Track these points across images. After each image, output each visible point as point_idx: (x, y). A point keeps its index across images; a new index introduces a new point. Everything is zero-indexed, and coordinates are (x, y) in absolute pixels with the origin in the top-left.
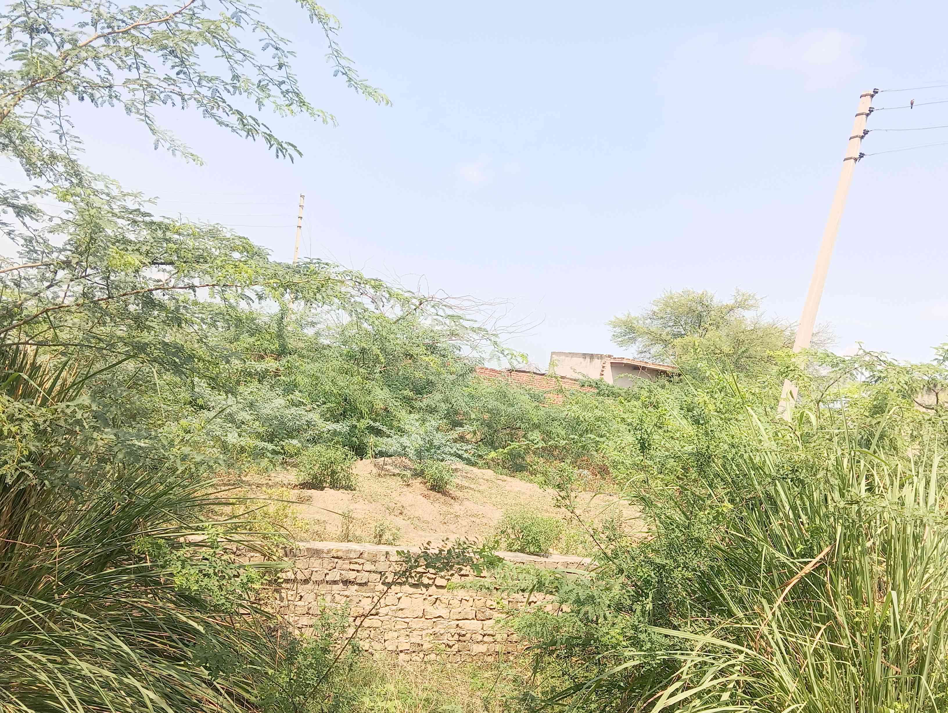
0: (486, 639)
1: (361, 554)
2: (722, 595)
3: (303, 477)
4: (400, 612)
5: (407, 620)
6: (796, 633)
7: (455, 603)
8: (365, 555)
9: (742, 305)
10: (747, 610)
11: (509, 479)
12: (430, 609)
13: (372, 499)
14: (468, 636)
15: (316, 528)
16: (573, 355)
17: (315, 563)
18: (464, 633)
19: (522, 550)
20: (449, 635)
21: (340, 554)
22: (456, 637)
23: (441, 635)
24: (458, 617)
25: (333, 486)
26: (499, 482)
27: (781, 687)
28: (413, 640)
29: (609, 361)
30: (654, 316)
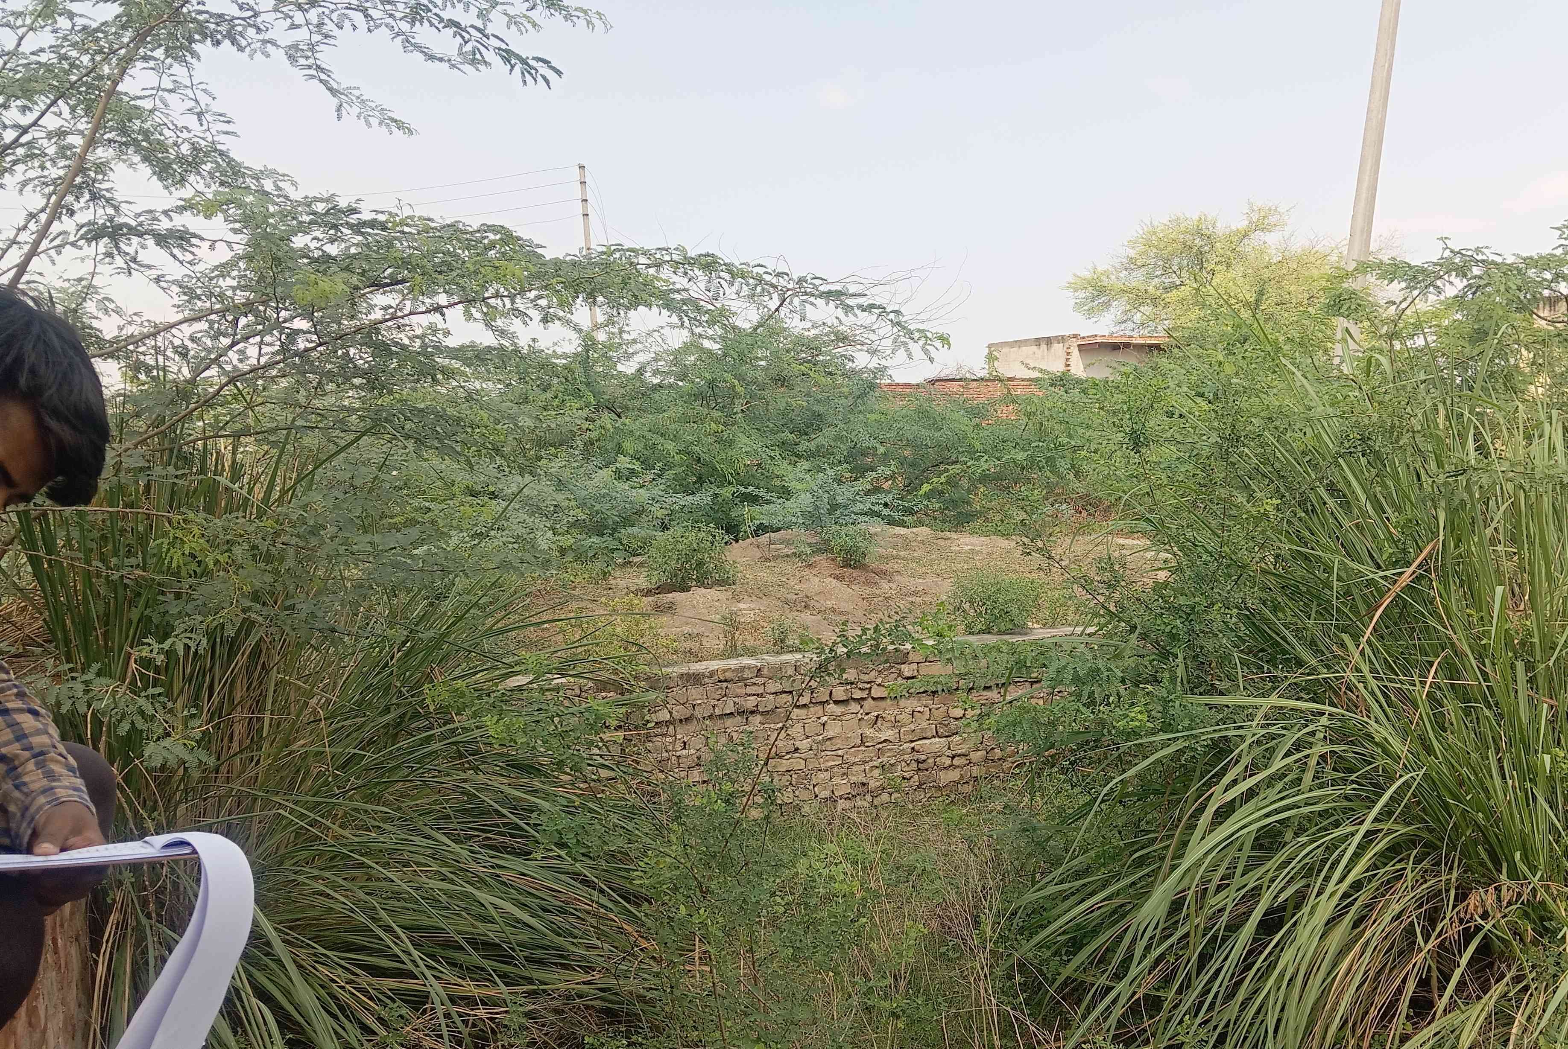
0: (956, 761)
1: (759, 670)
2: (1284, 638)
3: (658, 578)
4: (828, 743)
5: (840, 752)
6: (1398, 675)
7: (905, 717)
8: (765, 671)
9: (1260, 226)
10: (1323, 654)
11: (954, 535)
12: (869, 732)
13: (762, 592)
14: (931, 761)
15: (688, 644)
16: (1019, 343)
17: (695, 693)
18: (923, 757)
19: (988, 631)
20: (903, 764)
21: (728, 675)
22: (914, 765)
23: (892, 765)
24: (911, 738)
25: (702, 583)
26: (941, 542)
27: (1385, 751)
28: (853, 779)
29: (1075, 343)
30: (1132, 264)
